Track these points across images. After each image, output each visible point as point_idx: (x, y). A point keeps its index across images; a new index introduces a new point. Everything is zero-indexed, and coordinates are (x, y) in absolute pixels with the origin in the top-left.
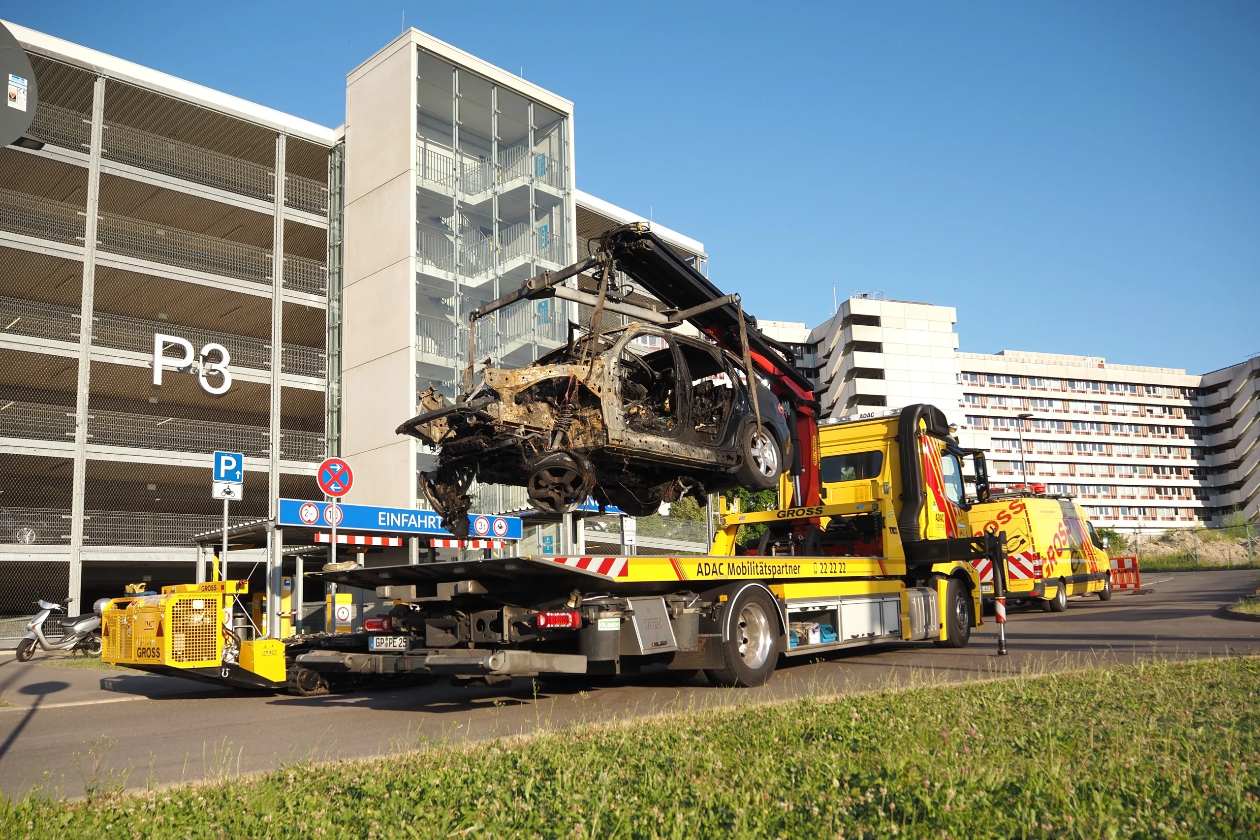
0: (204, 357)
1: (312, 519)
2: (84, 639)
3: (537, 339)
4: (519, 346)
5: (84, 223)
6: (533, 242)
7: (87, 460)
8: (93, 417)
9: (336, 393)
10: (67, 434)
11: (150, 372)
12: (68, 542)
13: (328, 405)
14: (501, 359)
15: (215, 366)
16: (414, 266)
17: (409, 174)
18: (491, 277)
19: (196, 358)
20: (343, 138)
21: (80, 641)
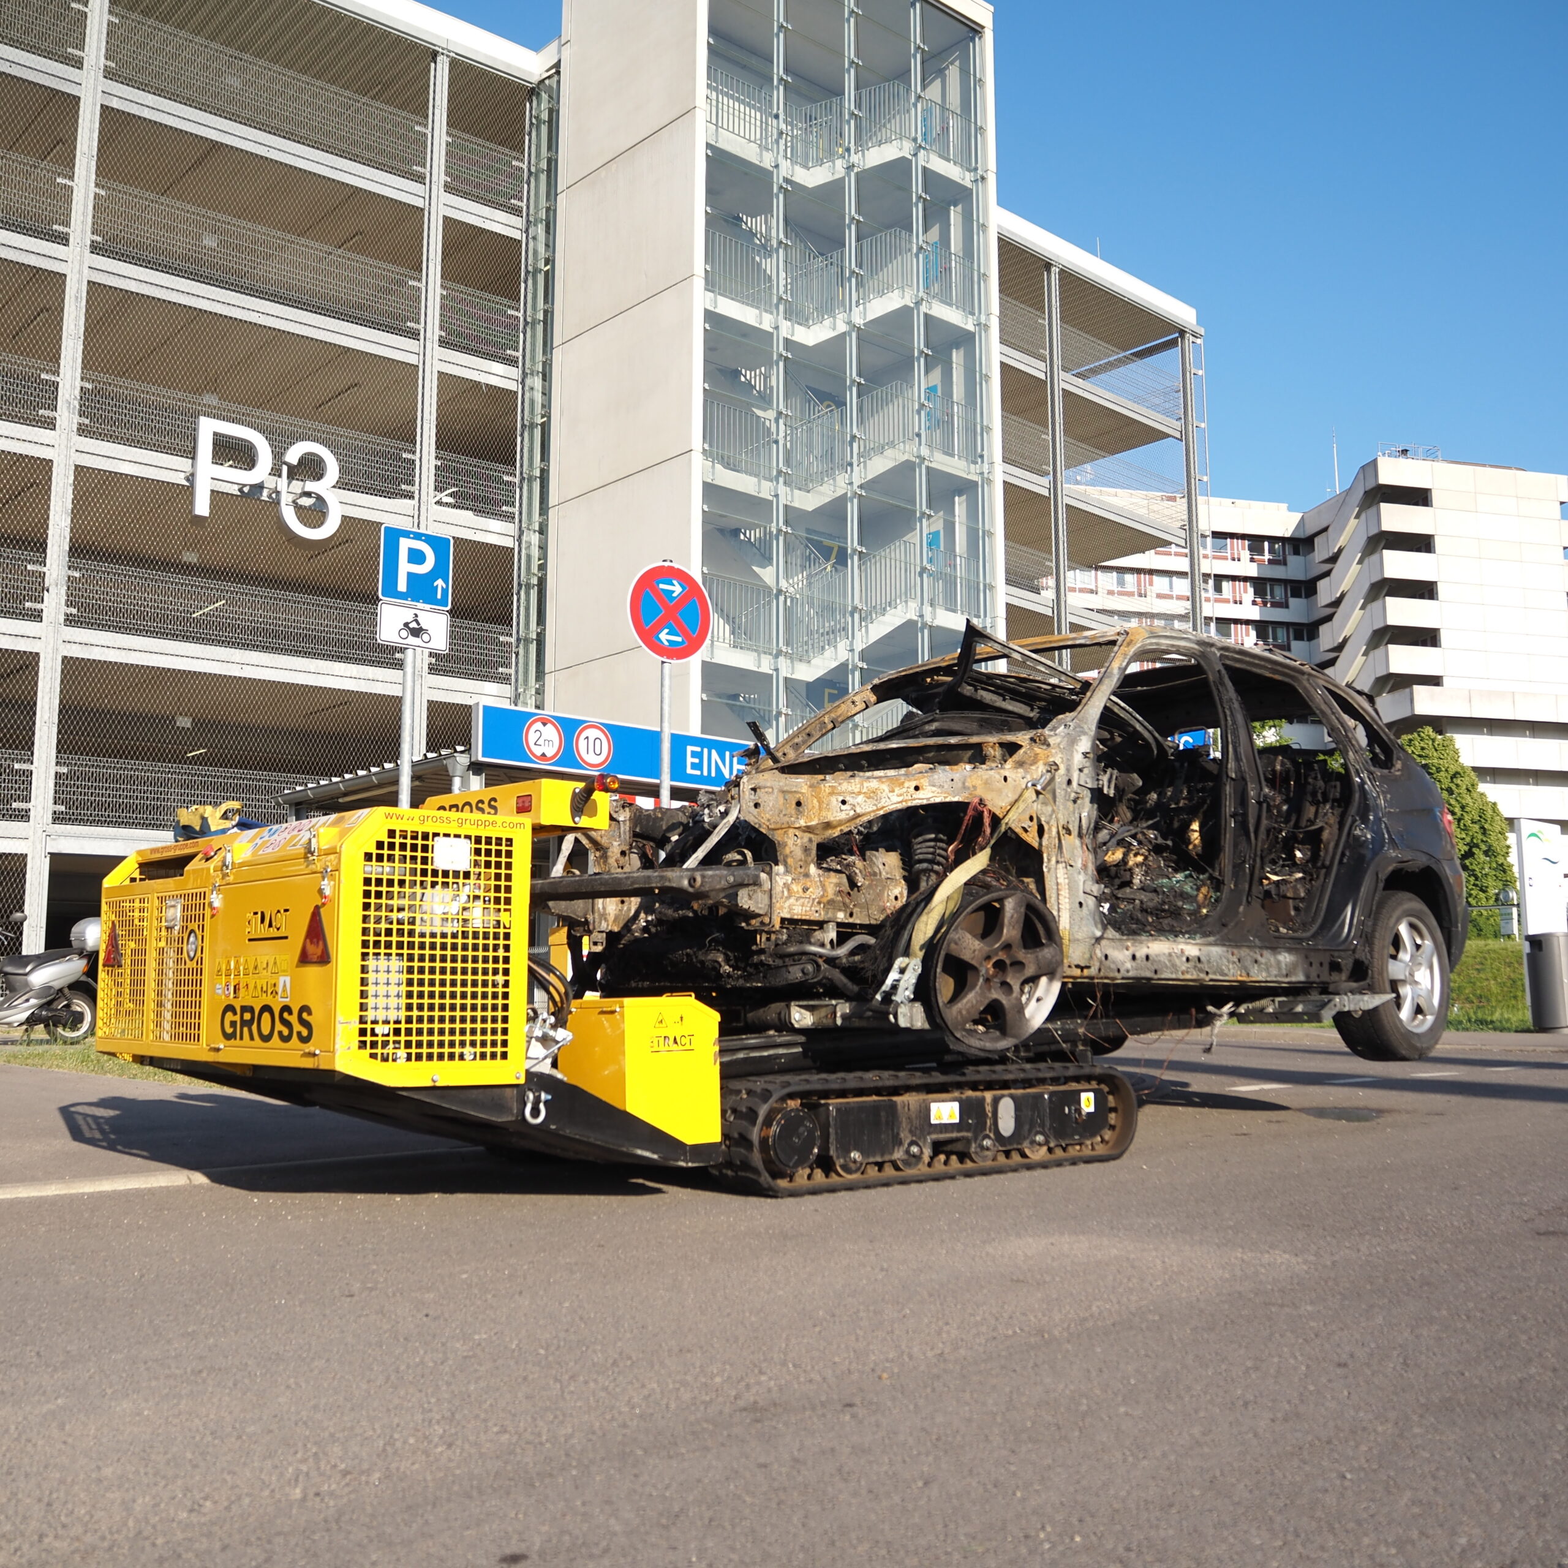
0: (291, 468)
1: (550, 752)
2: (50, 1003)
3: (925, 451)
4: (890, 464)
5: (69, 200)
6: (916, 265)
7: (65, 658)
8: (77, 574)
9: (535, 552)
10: (28, 605)
11: (188, 491)
12: (23, 816)
13: (520, 573)
14: (861, 487)
15: (311, 486)
16: (701, 299)
17: (694, 116)
18: (842, 328)
19: (276, 472)
20: (557, 65)
21: (41, 1007)
